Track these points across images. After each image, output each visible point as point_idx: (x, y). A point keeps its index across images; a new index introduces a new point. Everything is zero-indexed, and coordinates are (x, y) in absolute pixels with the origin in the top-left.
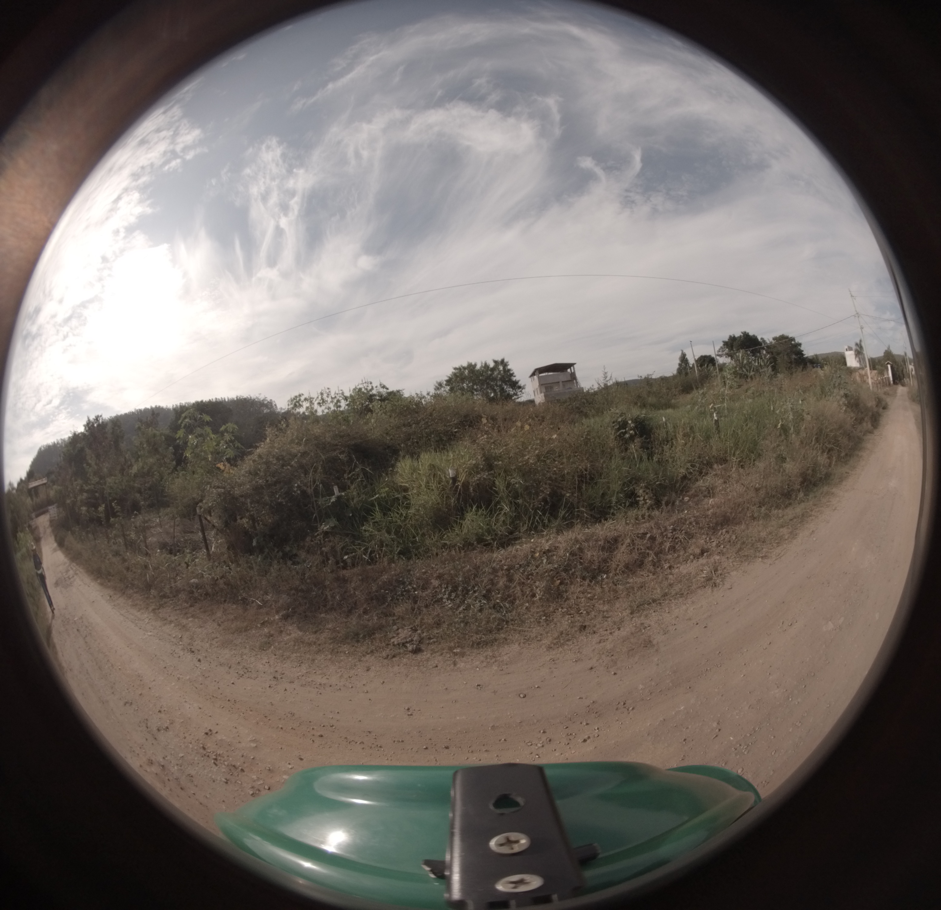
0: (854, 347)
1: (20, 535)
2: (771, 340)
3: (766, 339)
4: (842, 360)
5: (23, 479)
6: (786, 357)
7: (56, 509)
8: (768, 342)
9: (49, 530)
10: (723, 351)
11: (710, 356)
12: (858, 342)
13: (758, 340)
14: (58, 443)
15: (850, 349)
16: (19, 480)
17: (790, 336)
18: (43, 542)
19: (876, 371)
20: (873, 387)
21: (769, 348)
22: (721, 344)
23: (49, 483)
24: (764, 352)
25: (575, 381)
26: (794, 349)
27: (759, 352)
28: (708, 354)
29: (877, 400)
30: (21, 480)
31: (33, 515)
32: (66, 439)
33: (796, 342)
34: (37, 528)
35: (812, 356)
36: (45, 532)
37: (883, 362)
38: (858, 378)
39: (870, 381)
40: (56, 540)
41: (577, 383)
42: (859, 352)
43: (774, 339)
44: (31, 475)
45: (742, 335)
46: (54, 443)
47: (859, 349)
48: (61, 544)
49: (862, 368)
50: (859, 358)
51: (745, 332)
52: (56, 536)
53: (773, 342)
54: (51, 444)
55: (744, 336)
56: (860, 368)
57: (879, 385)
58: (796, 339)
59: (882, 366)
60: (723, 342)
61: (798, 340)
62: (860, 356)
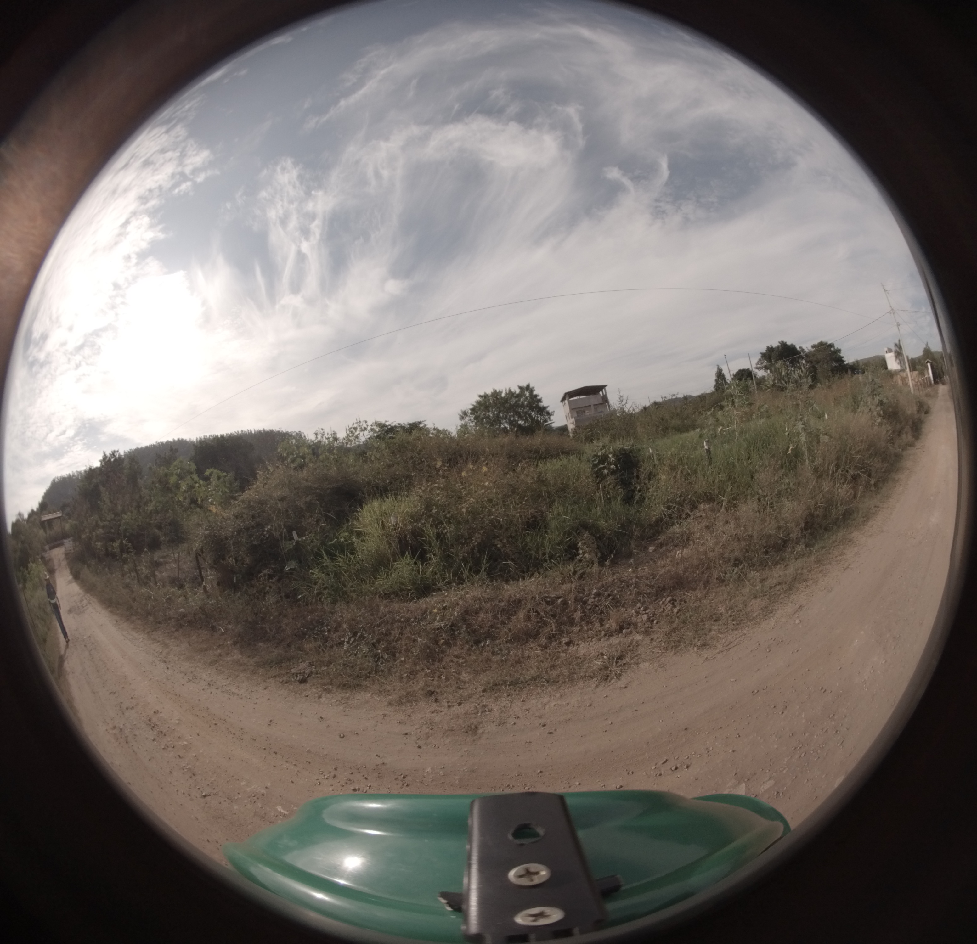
0: (894, 348)
1: (32, 565)
2: (810, 348)
3: (804, 347)
4: (883, 363)
5: (35, 510)
6: (826, 365)
7: (71, 543)
8: (807, 351)
9: (64, 563)
10: (761, 364)
11: (748, 369)
12: (897, 343)
13: (796, 349)
14: (73, 475)
15: (890, 351)
16: (29, 510)
17: (829, 343)
18: (57, 574)
19: (916, 372)
20: (914, 390)
21: (809, 357)
22: (760, 356)
23: (64, 515)
24: (803, 361)
25: (607, 404)
26: (834, 356)
27: (798, 362)
28: (746, 368)
29: (919, 404)
30: (33, 511)
31: (47, 547)
33: (836, 348)
34: (51, 560)
35: (853, 362)
36: (60, 565)
37: (922, 361)
38: (900, 382)
39: (911, 383)
40: (71, 573)
41: (609, 405)
42: (899, 353)
43: (813, 347)
44: (43, 506)
46: (70, 475)
47: (898, 350)
48: (76, 576)
49: (903, 370)
50: (900, 360)
51: (783, 342)
52: (71, 569)
53: (813, 350)
54: (66, 476)
55: (781, 346)
56: (901, 371)
57: (920, 387)
58: (835, 345)
59: (922, 365)
60: (762, 353)
61: (837, 346)
62: (900, 358)
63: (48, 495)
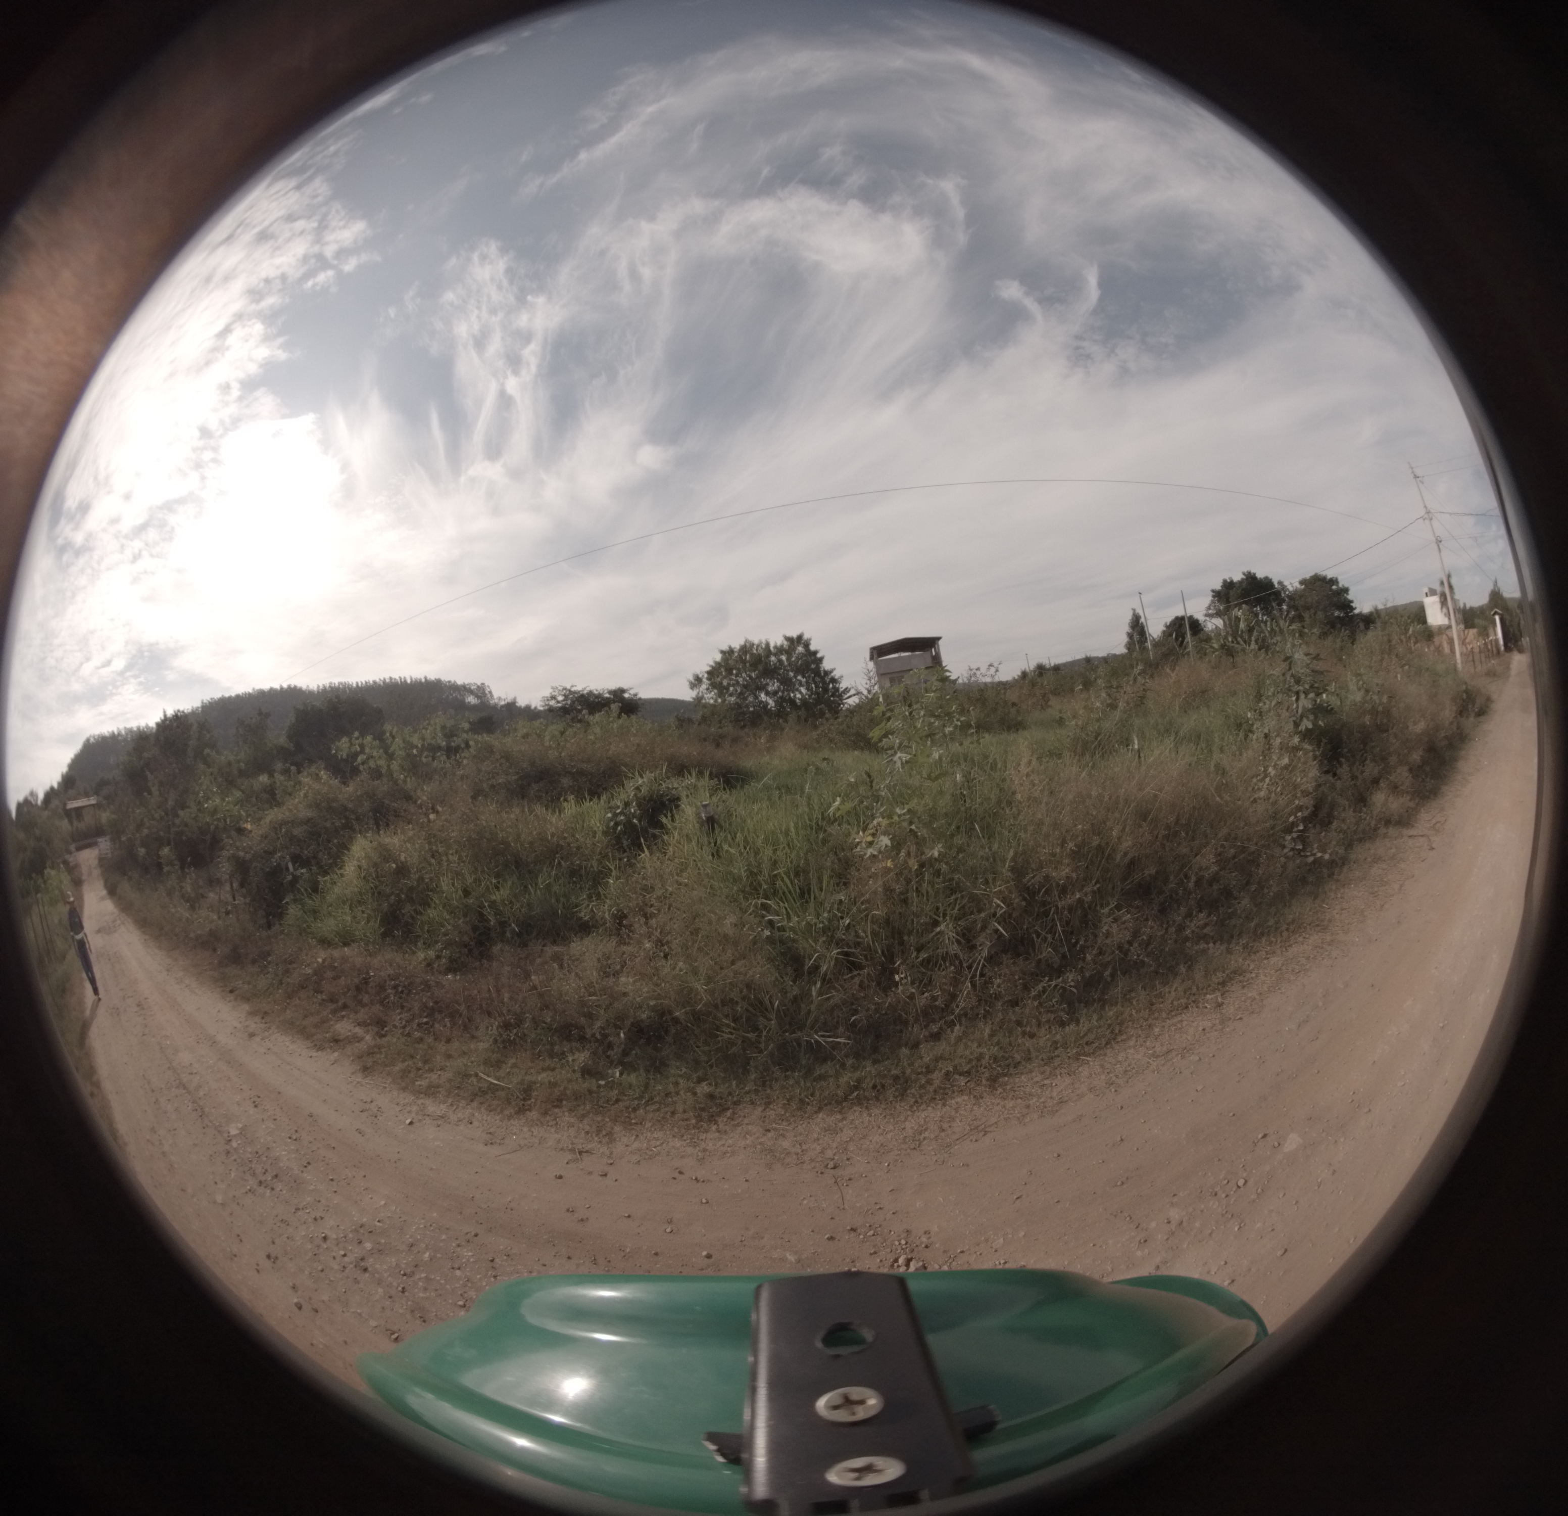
0: (1439, 589)
3: (1287, 582)
4: (1420, 614)
7: (109, 844)
9: (97, 873)
11: (1193, 617)
14: (119, 734)
15: (1431, 592)
17: (1329, 576)
19: (1475, 631)
23: (100, 803)
26: (1337, 599)
31: (72, 847)
33: (1340, 585)
34: (77, 866)
36: (90, 875)
37: (1487, 613)
38: (1446, 647)
43: (1301, 582)
45: (1247, 578)
46: (113, 733)
49: (1451, 627)
50: (1447, 609)
53: (1301, 588)
54: (107, 734)
56: (1448, 627)
58: (1339, 581)
59: (1486, 619)
61: (1342, 583)
62: (1449, 605)
63: (77, 763)
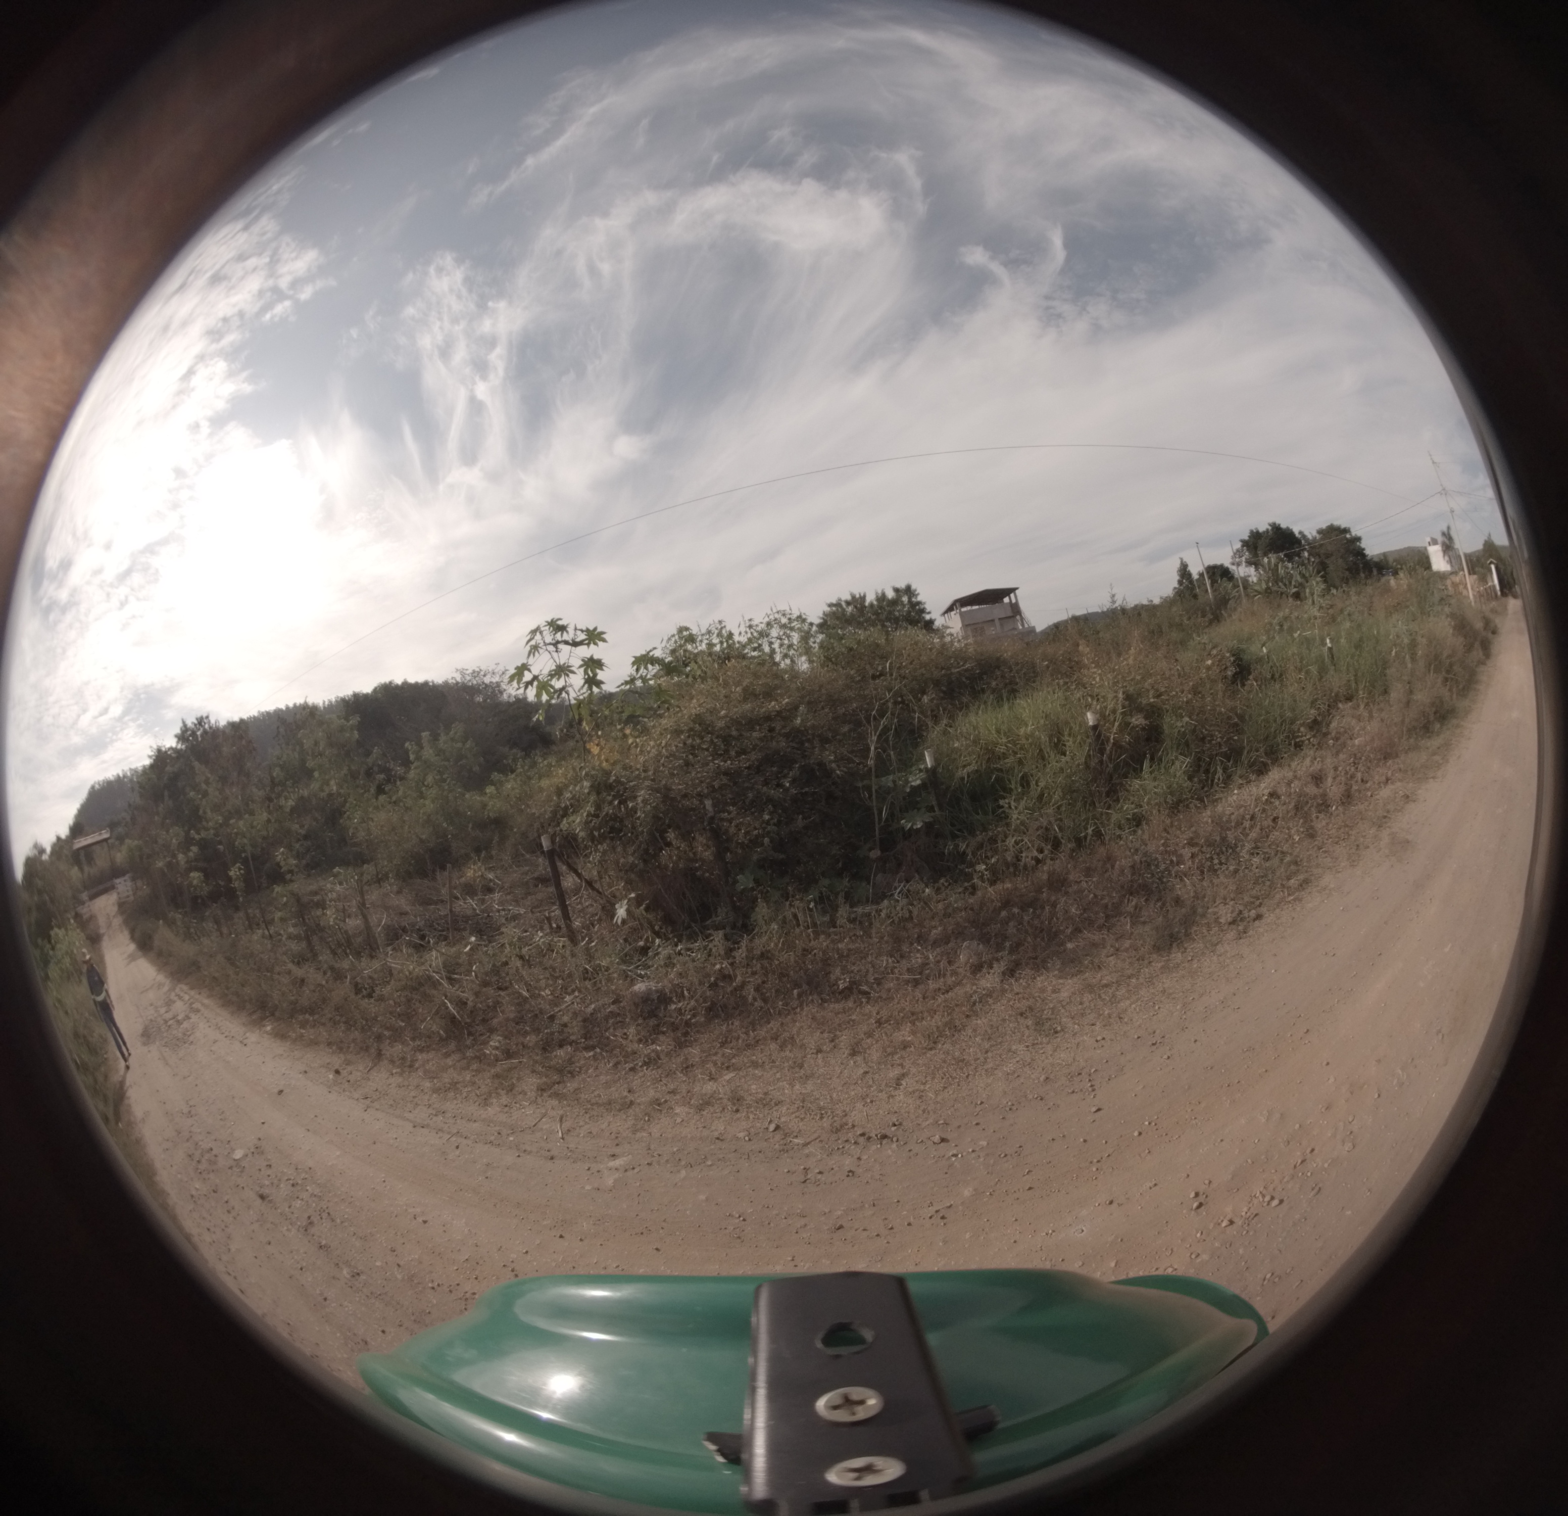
0: (1440, 538)
1: (57, 933)
2: (1315, 533)
3: (1306, 532)
4: (1423, 559)
5: (63, 836)
6: (1340, 561)
7: (129, 883)
8: (1310, 537)
9: (117, 921)
10: (1240, 557)
11: (1222, 566)
12: (1445, 530)
13: (1295, 534)
15: (1434, 542)
16: (54, 839)
17: (1343, 526)
19: (1475, 576)
20: (1475, 602)
21: (1314, 548)
22: (1238, 545)
23: (114, 838)
24: (1306, 554)
25: (1018, 617)
26: (1351, 548)
27: (1299, 555)
28: (1219, 563)
29: (1484, 621)
30: (59, 839)
32: (140, 768)
34: (92, 916)
35: (1380, 556)
36: (109, 926)
37: (1483, 561)
39: (1470, 592)
41: (1022, 619)
42: (1448, 547)
43: (1320, 532)
44: (77, 829)
45: (1270, 528)
46: (118, 776)
47: (1447, 542)
48: (144, 944)
49: (1456, 573)
50: (1450, 557)
51: (1275, 524)
52: (132, 932)
53: (1318, 537)
55: (1272, 529)
56: (1450, 574)
57: (1483, 599)
58: (1352, 530)
59: (1482, 567)
60: (1242, 541)
61: (1355, 532)
62: (1451, 553)
63: (84, 812)
